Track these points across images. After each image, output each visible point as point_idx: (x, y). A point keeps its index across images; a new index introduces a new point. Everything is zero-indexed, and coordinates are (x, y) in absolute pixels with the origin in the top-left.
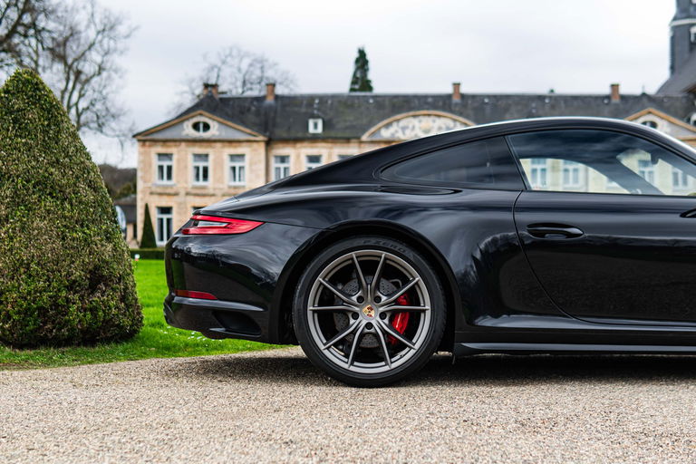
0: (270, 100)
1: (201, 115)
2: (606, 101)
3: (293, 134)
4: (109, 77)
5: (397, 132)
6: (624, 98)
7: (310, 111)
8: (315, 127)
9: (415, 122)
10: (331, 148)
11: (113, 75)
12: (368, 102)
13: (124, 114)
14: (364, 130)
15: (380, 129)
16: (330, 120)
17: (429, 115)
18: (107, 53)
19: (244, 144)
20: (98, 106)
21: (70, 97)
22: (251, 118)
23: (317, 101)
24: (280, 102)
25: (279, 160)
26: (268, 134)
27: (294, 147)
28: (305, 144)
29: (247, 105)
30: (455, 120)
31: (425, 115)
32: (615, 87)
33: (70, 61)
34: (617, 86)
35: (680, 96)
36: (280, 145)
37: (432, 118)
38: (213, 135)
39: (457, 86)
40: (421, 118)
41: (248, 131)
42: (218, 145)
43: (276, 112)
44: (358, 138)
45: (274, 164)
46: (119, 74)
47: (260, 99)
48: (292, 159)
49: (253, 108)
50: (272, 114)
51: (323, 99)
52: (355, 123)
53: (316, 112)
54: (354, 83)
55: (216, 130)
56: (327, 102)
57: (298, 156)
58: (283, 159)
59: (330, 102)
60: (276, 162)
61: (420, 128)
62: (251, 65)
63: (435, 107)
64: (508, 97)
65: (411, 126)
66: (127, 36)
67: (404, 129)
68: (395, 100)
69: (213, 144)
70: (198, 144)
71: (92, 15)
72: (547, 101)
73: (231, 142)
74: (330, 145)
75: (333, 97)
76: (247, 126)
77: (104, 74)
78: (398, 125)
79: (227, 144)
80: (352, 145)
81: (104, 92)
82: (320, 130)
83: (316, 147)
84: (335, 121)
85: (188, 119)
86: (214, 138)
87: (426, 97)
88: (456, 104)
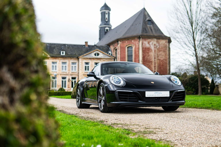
2: (84, 47)
6: (89, 46)
32: (86, 43)
34: (87, 42)
35: (105, 46)
64: (54, 44)
72: (66, 46)
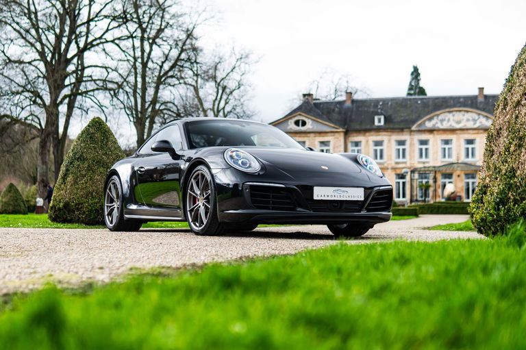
0: (348, 104)
1: (300, 115)
3: (364, 127)
4: (245, 90)
5: (437, 123)
7: (376, 110)
8: (379, 121)
9: (450, 116)
10: (390, 136)
11: (248, 88)
12: (417, 102)
13: (256, 114)
14: (414, 122)
15: (425, 121)
16: (390, 116)
17: (460, 111)
18: (243, 74)
19: (329, 134)
20: (238, 110)
21: (219, 104)
22: (335, 116)
23: (381, 103)
24: (355, 105)
25: (354, 145)
26: (346, 127)
27: (364, 135)
28: (372, 133)
29: (332, 107)
30: (479, 114)
31: (457, 111)
33: (218, 80)
36: (355, 134)
37: (463, 113)
38: (309, 129)
39: (481, 89)
40: (454, 113)
41: (333, 125)
42: (312, 135)
43: (352, 111)
44: (410, 128)
45: (350, 147)
46: (252, 87)
47: (341, 103)
48: (363, 144)
49: (337, 109)
50: (349, 114)
51: (385, 101)
52: (407, 118)
53: (379, 111)
54: (410, 89)
55: (310, 125)
56: (388, 104)
57: (367, 141)
58: (357, 144)
59: (390, 103)
60: (352, 146)
61: (453, 120)
62: (340, 79)
63: (465, 105)
65: (447, 119)
66: (257, 62)
67: (442, 121)
68: (437, 101)
69: (309, 135)
70: (298, 135)
71: (233, 49)
73: (320, 133)
74: (389, 133)
75: (393, 100)
76: (332, 122)
77: (242, 88)
78: (438, 119)
79: (317, 135)
80: (405, 133)
81: (242, 100)
82: (382, 123)
83: (379, 135)
84: (393, 116)
85: (291, 118)
86: (309, 130)
87: (459, 98)
88: (481, 103)
